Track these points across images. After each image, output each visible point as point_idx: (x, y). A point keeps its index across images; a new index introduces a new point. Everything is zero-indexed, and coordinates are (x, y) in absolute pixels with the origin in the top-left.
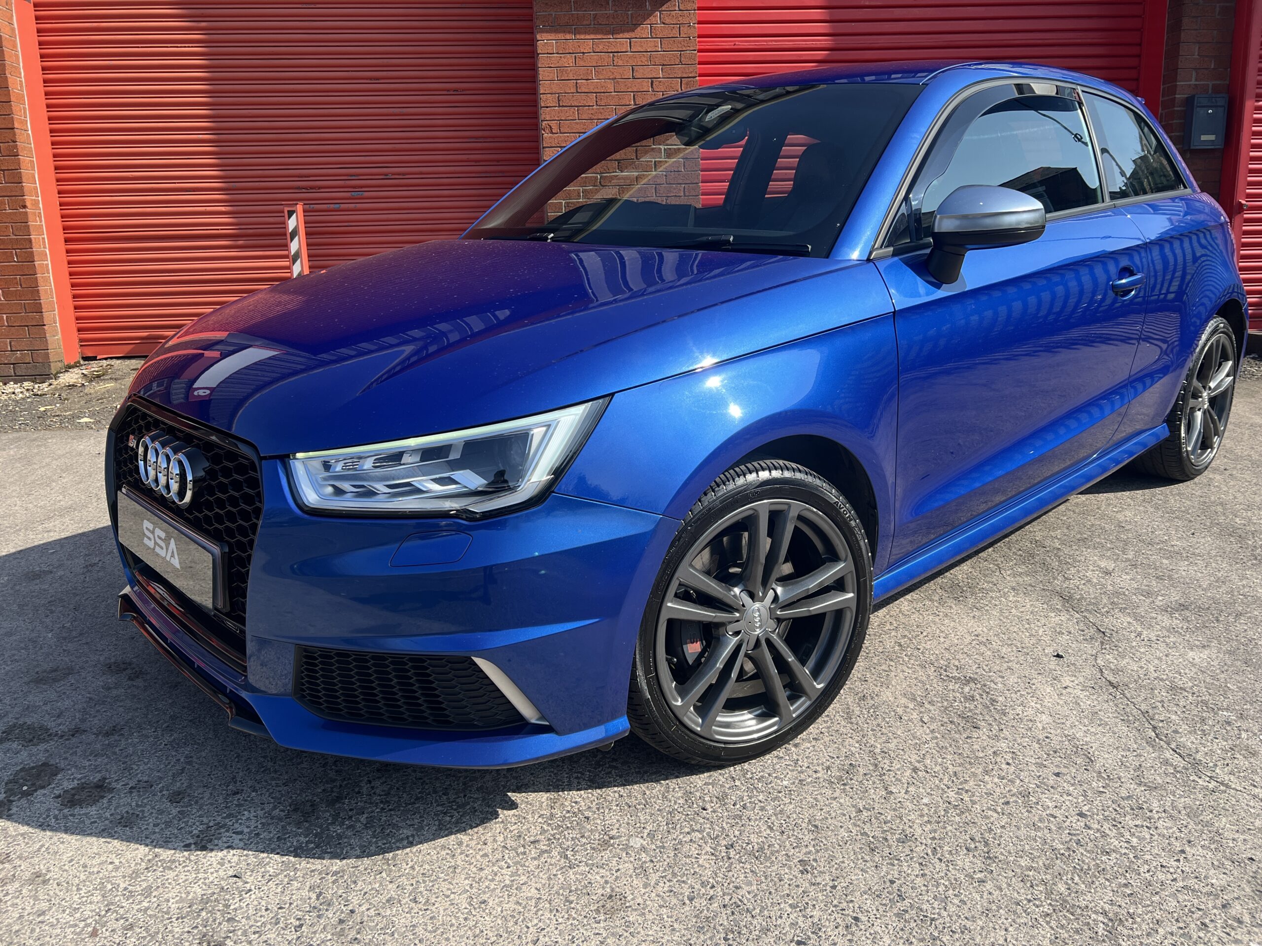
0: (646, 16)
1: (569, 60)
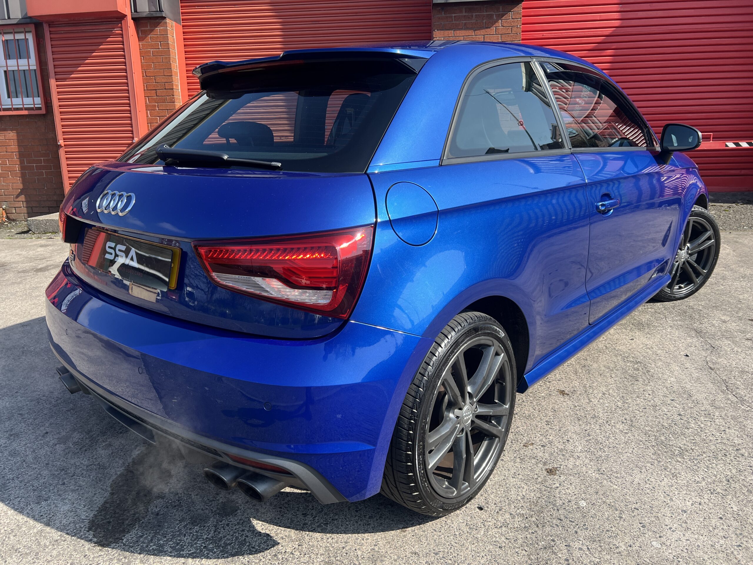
0: (493, 23)
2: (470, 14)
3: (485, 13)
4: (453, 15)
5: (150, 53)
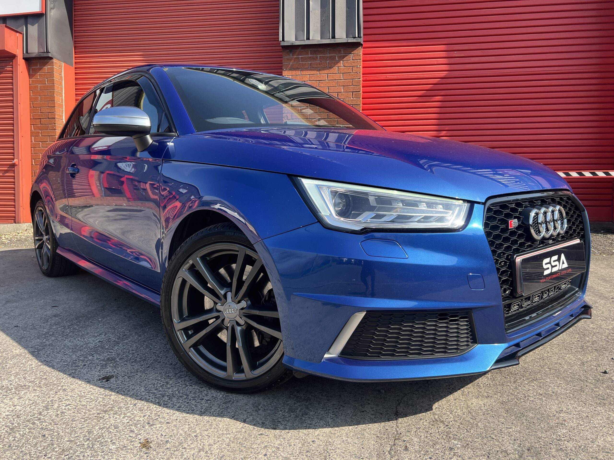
0: (336, 63)
2: (315, 56)
3: (328, 55)
4: (300, 57)
5: (38, 87)
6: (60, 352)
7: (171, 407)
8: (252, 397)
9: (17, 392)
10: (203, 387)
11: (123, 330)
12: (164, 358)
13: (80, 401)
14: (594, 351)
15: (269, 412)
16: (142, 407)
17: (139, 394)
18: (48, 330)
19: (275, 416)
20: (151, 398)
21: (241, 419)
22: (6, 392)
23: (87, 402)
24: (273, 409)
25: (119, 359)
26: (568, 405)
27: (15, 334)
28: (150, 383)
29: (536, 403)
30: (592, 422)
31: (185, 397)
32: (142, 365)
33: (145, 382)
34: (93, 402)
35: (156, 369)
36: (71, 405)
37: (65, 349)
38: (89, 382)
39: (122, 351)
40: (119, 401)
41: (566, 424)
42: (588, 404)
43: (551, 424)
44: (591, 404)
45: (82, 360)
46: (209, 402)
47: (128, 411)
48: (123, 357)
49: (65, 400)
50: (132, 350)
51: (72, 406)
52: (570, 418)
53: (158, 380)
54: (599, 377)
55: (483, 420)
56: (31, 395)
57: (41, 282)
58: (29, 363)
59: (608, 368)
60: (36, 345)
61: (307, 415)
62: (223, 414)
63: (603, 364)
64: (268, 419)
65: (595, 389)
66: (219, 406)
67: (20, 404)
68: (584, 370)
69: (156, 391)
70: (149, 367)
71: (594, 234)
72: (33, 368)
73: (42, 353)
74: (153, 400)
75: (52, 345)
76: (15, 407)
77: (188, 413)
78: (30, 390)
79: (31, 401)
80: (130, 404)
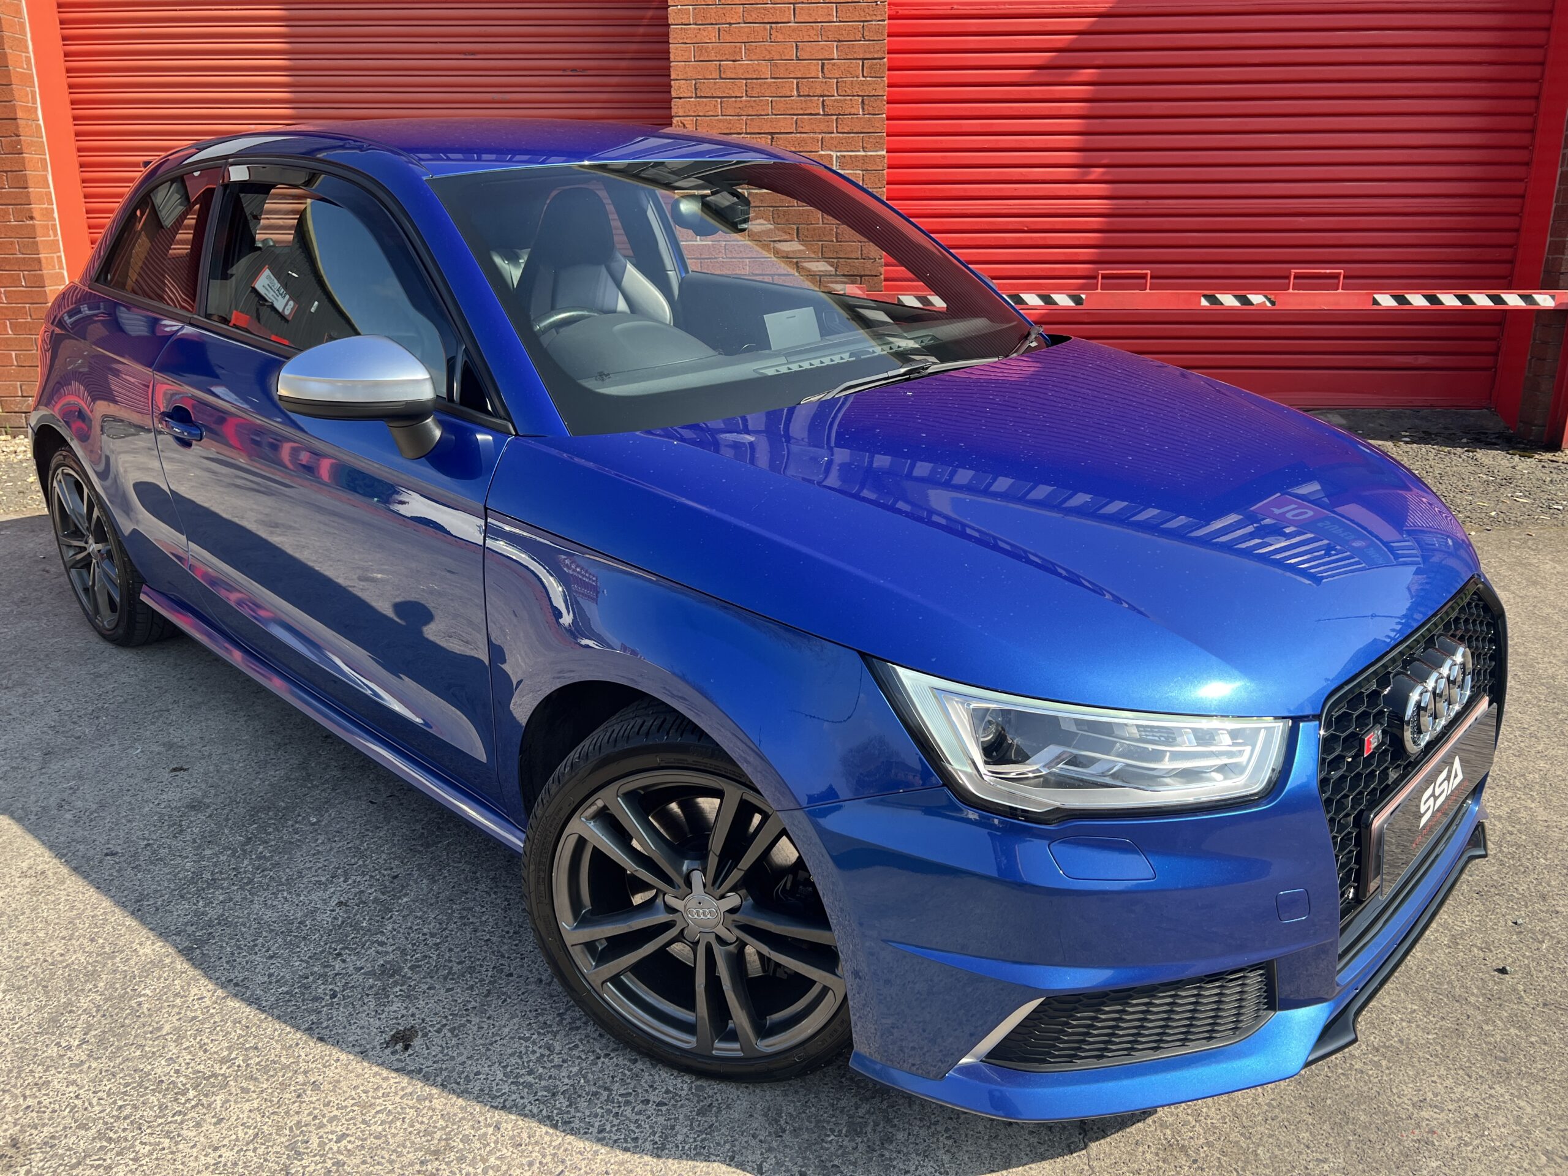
1: (710, 34)
6: (257, 949)
7: (582, 1132)
8: (757, 1091)
9: (205, 1101)
10: (635, 1061)
11: (384, 856)
12: (516, 958)
13: (364, 1122)
14: (1475, 895)
15: (806, 1136)
16: (515, 1133)
17: (496, 1091)
18: (194, 861)
19: (822, 1148)
20: (526, 1101)
21: (750, 1164)
22: (176, 1100)
23: (383, 1123)
24: (813, 1125)
25: (410, 968)
26: (1434, 1082)
27: (117, 883)
28: (510, 1051)
29: (1369, 1076)
30: (1486, 1133)
31: (605, 1094)
32: (471, 988)
33: (496, 1047)
34: (398, 1124)
35: (509, 1000)
36: (348, 1135)
37: (264, 934)
38: (363, 1054)
39: (406, 938)
40: (455, 1115)
41: (1437, 1143)
42: (1474, 1076)
43: (1406, 1144)
44: (1480, 1076)
45: (320, 976)
46: (664, 1108)
47: (488, 1149)
48: (417, 960)
49: (330, 1121)
50: (433, 935)
51: (352, 1139)
52: (1442, 1124)
53: (527, 1039)
54: (1490, 984)
55: (1265, 1139)
56: (240, 1110)
57: (104, 667)
58: (193, 993)
59: (1509, 955)
60: (186, 924)
61: (891, 1142)
62: (706, 1151)
63: (1497, 944)
64: (809, 1159)
65: (1486, 1027)
66: (692, 1124)
67: (226, 1142)
68: (1459, 964)
69: (530, 1079)
70: (489, 993)
71: (1447, 449)
72: (212, 1011)
73: (211, 951)
74: (535, 1111)
75: (228, 924)
76: (219, 1153)
77: (626, 1150)
78: (233, 1090)
79: (249, 1127)
80: (488, 1126)
